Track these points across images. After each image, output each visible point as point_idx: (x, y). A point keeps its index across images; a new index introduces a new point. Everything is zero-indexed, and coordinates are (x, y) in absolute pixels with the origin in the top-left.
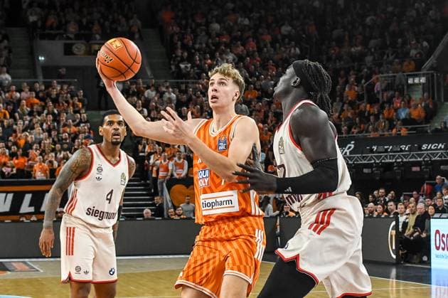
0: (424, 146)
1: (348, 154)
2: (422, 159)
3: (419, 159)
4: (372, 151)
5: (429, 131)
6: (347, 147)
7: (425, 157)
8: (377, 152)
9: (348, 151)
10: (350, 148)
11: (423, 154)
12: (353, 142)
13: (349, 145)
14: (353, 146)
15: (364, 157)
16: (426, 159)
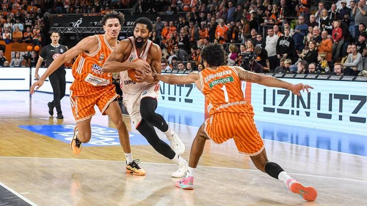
0: (128, 23)
1: (78, 26)
2: (126, 32)
3: (125, 32)
4: (93, 25)
5: (132, 13)
6: (78, 22)
7: (129, 30)
8: (97, 26)
9: (78, 25)
10: (79, 22)
11: (127, 28)
12: (81, 19)
13: (78, 21)
14: (81, 21)
15: (88, 29)
16: (129, 32)
